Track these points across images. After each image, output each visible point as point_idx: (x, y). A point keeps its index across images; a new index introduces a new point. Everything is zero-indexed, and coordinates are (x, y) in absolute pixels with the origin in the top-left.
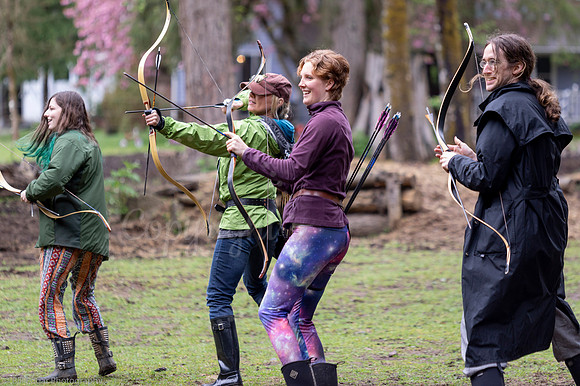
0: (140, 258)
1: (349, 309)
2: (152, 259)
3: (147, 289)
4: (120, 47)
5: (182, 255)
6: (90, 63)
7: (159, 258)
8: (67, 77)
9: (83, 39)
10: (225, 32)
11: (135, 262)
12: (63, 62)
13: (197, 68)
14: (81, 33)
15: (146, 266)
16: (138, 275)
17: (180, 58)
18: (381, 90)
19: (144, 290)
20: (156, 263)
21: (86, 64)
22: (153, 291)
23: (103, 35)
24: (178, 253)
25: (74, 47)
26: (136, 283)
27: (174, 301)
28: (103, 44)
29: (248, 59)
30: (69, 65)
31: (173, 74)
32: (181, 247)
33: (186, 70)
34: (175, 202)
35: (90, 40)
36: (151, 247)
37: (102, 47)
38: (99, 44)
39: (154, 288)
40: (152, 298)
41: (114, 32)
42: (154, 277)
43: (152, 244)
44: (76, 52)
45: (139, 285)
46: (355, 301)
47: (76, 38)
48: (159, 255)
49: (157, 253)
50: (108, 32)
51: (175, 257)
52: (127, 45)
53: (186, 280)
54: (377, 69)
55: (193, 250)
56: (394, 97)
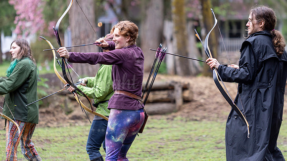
0: (49, 127)
1: (156, 152)
2: (55, 128)
3: (52, 143)
4: (38, 19)
5: (71, 125)
6: (22, 28)
7: (58, 127)
8: (11, 35)
9: (19, 15)
10: (91, 11)
11: (47, 129)
12: (9, 28)
13: (77, 30)
14: (18, 12)
15: (52, 131)
16: (48, 136)
17: (69, 24)
18: (172, 39)
19: (51, 143)
20: (57, 130)
21: (20, 28)
22: (55, 144)
23: (29, 13)
24: (68, 124)
25: (14, 20)
26: (47, 140)
27: (67, 149)
28: (29, 18)
29: (104, 25)
30: (12, 29)
31: (65, 33)
32: (70, 121)
33: (71, 31)
34: (67, 98)
35: (22, 16)
36: (55, 121)
37: (29, 19)
38: (27, 18)
39: (56, 142)
40: (55, 148)
41: (35, 11)
42: (56, 137)
43: (55, 119)
44: (15, 22)
45: (49, 141)
46: (159, 147)
47: (15, 15)
48: (59, 125)
49: (57, 124)
50: (32, 11)
51: (67, 126)
52: (41, 18)
53: (72, 138)
54: (169, 29)
55: (76, 122)
56: (178, 43)
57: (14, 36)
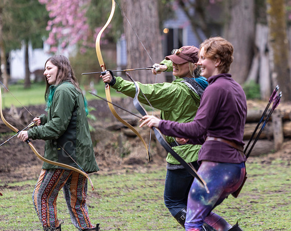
1: (247, 208)
2: (106, 176)
3: (103, 197)
4: (79, 24)
5: (127, 172)
6: (58, 36)
7: (110, 175)
8: (42, 47)
9: (53, 18)
10: (155, 12)
11: (94, 178)
12: (39, 36)
13: (135, 38)
14: (51, 15)
15: (101, 180)
16: (96, 187)
17: (123, 31)
18: (267, 51)
19: (100, 198)
20: (108, 179)
21: (55, 37)
22: (107, 198)
23: (68, 16)
24: (124, 171)
25: (46, 25)
26: (95, 193)
28: (67, 22)
29: (171, 31)
30: (43, 38)
31: (118, 42)
32: (126, 166)
33: (127, 40)
34: (121, 134)
35: (57, 20)
36: (105, 167)
37: (67, 25)
38: (64, 23)
39: (108, 196)
40: (106, 204)
41: (74, 13)
42: (108, 188)
44: (48, 28)
46: (251, 202)
47: (48, 18)
48: (111, 173)
49: (109, 171)
50: (71, 14)
51: (122, 173)
52: (85, 23)
54: (263, 36)
55: (135, 168)
56: (275, 56)
57: (46, 48)
